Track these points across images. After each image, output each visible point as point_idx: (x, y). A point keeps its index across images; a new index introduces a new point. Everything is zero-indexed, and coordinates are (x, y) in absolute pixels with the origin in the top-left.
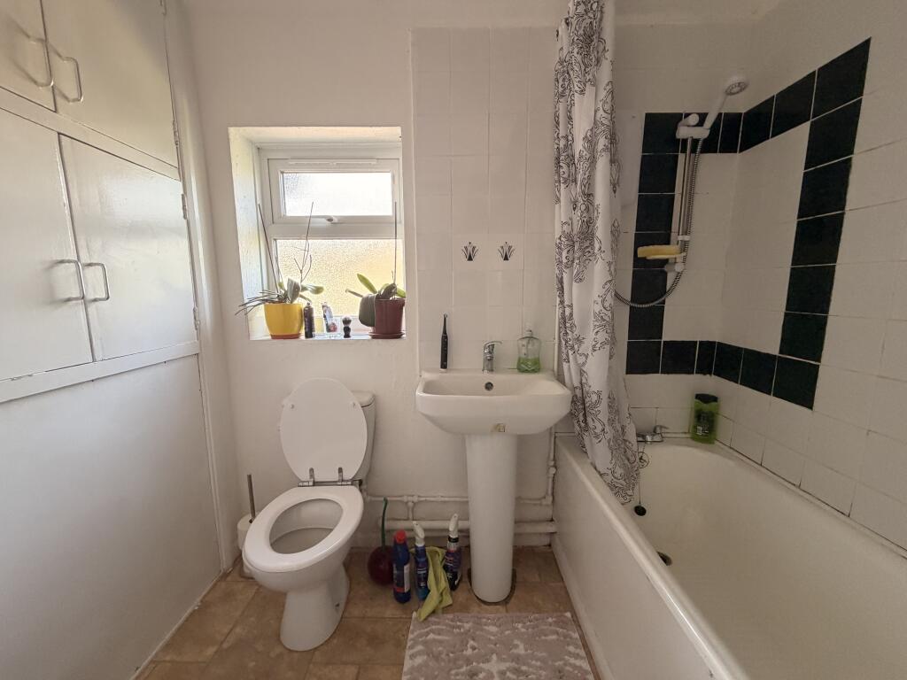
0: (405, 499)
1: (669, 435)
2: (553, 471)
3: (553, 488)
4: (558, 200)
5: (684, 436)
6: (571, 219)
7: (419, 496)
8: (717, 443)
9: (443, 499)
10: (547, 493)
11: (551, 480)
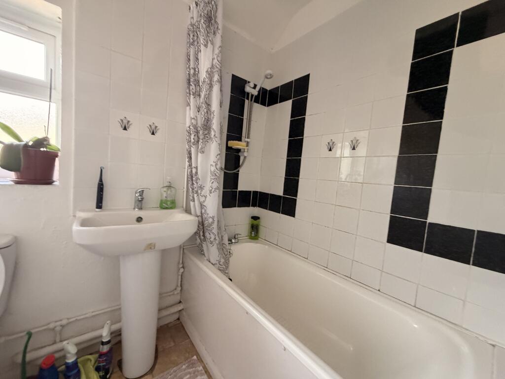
0: (52, 326)
1: (241, 238)
2: (182, 270)
3: (181, 281)
4: (189, 105)
5: (246, 238)
6: (196, 117)
7: (68, 319)
8: (260, 239)
9: (94, 314)
10: (177, 286)
11: (180, 277)
